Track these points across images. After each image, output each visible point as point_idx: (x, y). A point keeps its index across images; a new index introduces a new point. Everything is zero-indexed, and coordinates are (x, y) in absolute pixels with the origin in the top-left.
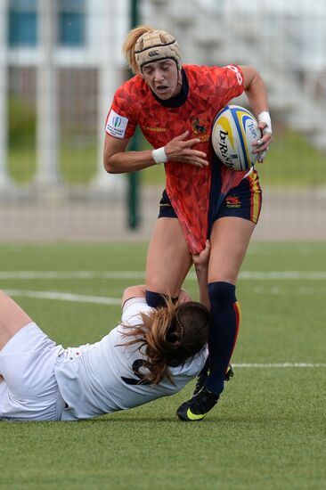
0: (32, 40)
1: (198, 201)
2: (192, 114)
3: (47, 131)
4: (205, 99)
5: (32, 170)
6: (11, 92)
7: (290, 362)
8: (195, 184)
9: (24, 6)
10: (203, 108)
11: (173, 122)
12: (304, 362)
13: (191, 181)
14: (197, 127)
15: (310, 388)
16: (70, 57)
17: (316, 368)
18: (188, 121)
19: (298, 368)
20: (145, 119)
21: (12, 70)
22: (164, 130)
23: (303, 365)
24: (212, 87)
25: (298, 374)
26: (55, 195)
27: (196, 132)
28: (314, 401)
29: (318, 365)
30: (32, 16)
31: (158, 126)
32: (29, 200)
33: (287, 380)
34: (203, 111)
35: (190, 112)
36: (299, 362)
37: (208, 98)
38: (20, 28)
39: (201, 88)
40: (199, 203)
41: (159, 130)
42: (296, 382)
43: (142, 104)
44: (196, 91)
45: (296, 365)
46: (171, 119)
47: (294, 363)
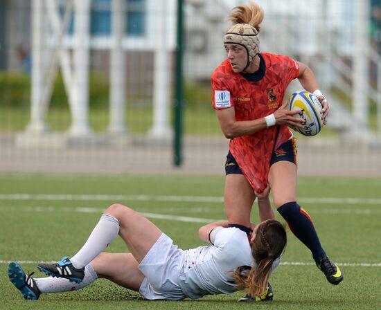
0: (107, 31)
1: (265, 153)
2: (269, 86)
3: (117, 96)
4: (277, 74)
5: (107, 123)
6: (92, 68)
7: (288, 261)
8: (265, 141)
9: (102, 6)
10: (276, 82)
11: (255, 92)
12: (298, 261)
13: (262, 139)
14: (272, 96)
15: (303, 280)
16: (134, 43)
17: (306, 265)
18: (265, 92)
19: (294, 265)
20: (238, 92)
21: (92, 52)
22: (249, 99)
23: (297, 264)
24: (281, 65)
25: (294, 270)
26: (122, 141)
27: (270, 100)
28: (305, 289)
29: (308, 264)
30: (108, 14)
31: (246, 97)
32: (104, 145)
33: (286, 274)
34: (275, 84)
35: (267, 85)
36: (295, 262)
37: (279, 74)
38: (98, 23)
39: (274, 66)
40: (266, 155)
41: (246, 100)
42: (292, 276)
43: (235, 80)
44: (271, 69)
45: (293, 263)
46: (253, 91)
47: (291, 262)
